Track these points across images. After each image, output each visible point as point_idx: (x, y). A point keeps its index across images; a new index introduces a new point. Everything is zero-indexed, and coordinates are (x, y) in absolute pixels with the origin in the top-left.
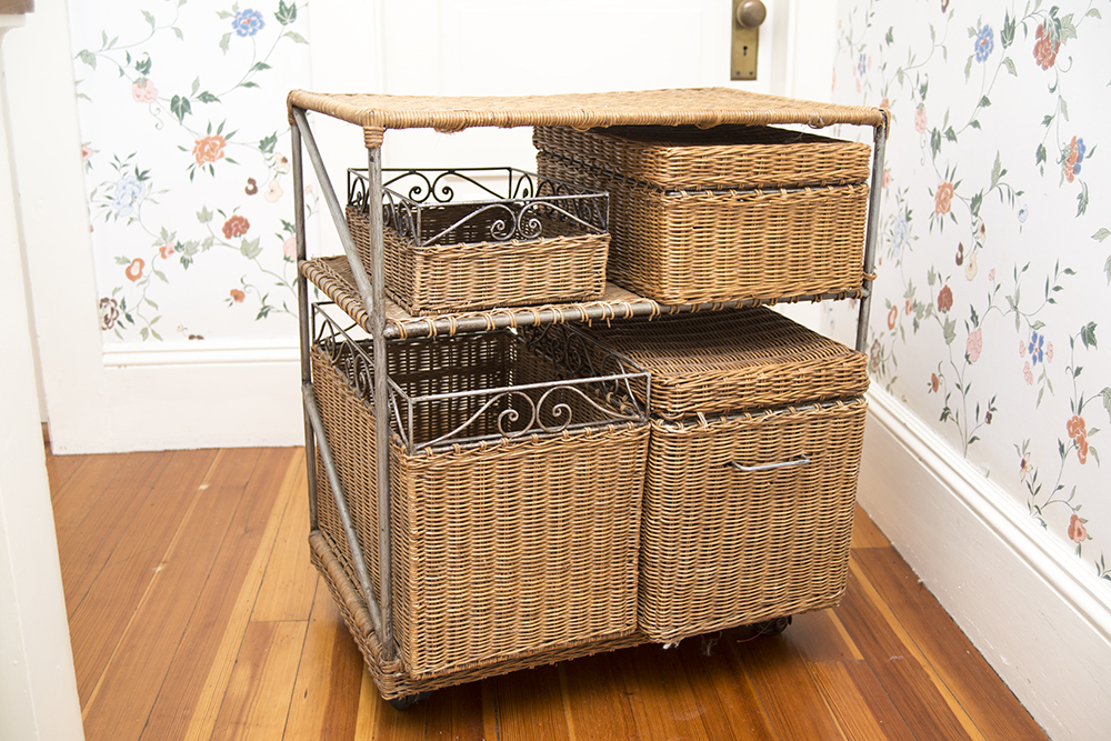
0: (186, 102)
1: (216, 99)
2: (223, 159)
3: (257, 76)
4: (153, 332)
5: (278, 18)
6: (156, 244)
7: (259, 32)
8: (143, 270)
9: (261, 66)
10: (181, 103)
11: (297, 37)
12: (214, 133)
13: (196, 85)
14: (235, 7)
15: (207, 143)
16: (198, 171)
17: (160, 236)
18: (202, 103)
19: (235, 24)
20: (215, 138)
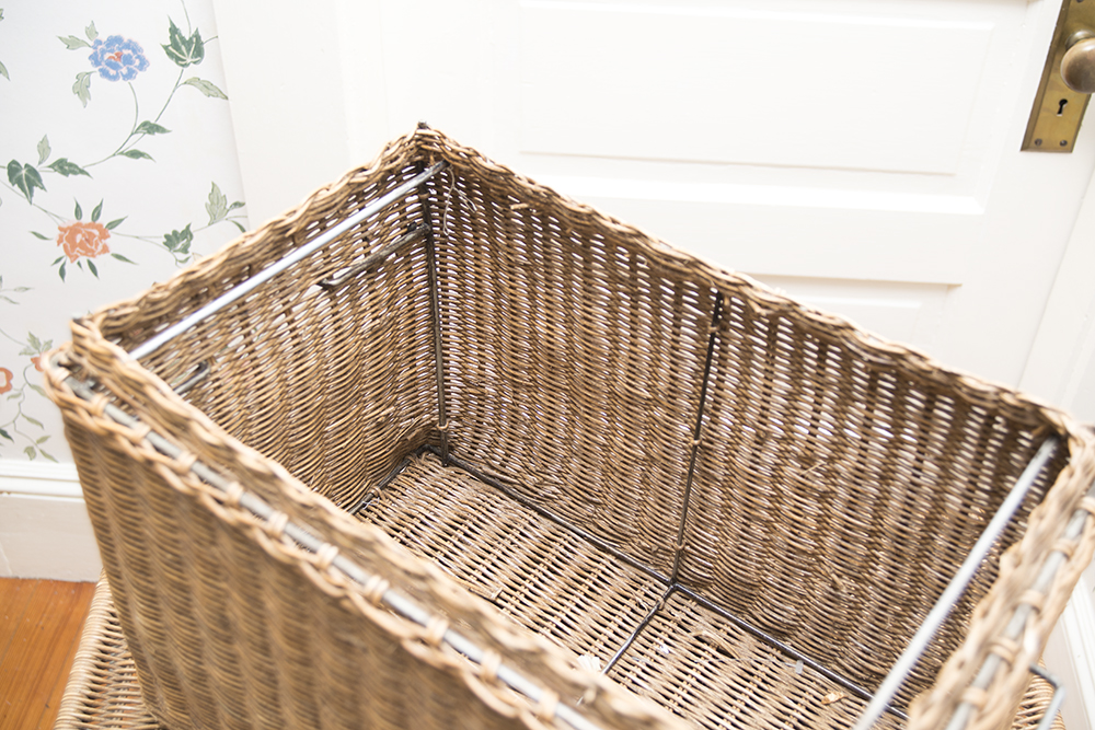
0: (32, 171)
1: (82, 172)
2: (108, 256)
3: (145, 142)
4: (42, 452)
5: (170, 54)
6: (25, 353)
7: (140, 74)
8: (12, 382)
9: (151, 128)
10: (24, 172)
11: (209, 89)
12: (87, 218)
13: (44, 148)
14: (91, 31)
15: (80, 232)
16: (70, 268)
17: (29, 344)
18: (58, 175)
19: (95, 59)
20: (89, 226)
